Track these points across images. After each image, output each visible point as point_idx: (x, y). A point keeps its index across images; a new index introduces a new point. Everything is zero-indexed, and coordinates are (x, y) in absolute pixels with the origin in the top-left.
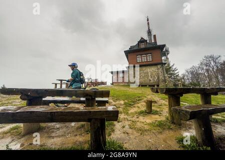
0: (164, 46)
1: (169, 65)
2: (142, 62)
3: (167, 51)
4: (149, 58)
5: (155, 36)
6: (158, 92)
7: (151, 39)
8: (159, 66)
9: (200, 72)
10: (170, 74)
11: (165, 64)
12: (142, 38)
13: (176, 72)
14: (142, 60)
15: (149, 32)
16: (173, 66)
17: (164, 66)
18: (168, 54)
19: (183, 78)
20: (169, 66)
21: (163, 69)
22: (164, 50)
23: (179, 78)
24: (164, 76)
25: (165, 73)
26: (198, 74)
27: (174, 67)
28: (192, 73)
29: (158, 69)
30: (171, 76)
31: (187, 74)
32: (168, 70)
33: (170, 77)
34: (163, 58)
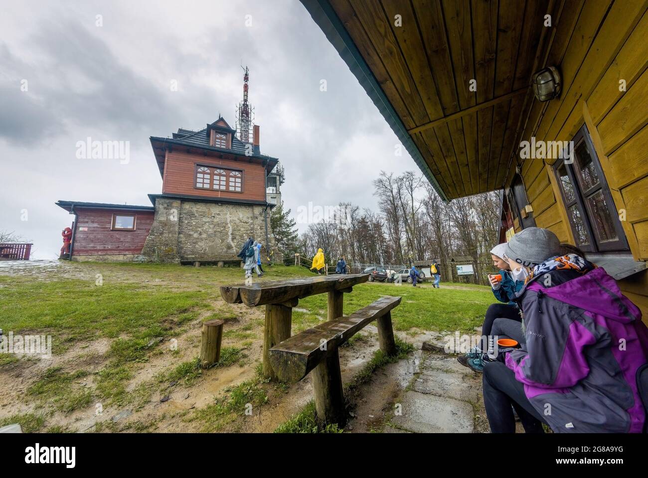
0: (275, 161)
1: (280, 209)
2: (211, 190)
3: (279, 174)
4: (235, 184)
5: (256, 128)
6: (241, 302)
7: (245, 132)
8: (257, 210)
9: (332, 232)
10: (279, 233)
11: (272, 206)
12: (221, 120)
13: (292, 229)
14: (211, 184)
15: (245, 112)
16: (288, 213)
17: (268, 210)
18: (281, 182)
19: (305, 245)
20: (279, 213)
21: (265, 221)
22: (274, 171)
23: (297, 244)
24: (267, 238)
25: (270, 230)
26: (328, 237)
27: (289, 218)
28: (320, 233)
29: (254, 218)
30: (282, 239)
31: (311, 234)
32: (277, 223)
33: (278, 240)
34: (270, 190)
